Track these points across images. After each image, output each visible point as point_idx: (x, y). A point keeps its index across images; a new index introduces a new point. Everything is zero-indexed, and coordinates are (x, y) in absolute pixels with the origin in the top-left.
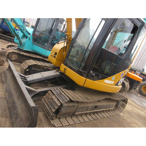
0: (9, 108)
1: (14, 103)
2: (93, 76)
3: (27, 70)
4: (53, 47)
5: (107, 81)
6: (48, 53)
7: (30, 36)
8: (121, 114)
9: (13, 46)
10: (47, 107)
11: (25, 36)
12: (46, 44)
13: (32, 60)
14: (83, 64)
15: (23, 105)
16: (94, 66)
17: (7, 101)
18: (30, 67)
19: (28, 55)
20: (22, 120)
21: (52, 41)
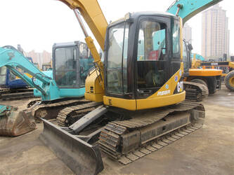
0: (68, 165)
1: (70, 158)
2: (142, 94)
3: (67, 121)
4: (84, 82)
5: (160, 93)
6: (82, 92)
7: (51, 81)
8: (204, 126)
9: (35, 102)
10: (107, 146)
11: (46, 84)
12: (74, 82)
13: (67, 108)
14: (126, 86)
15: (82, 155)
16: (138, 82)
17: (62, 160)
18: (68, 116)
19: (58, 104)
20: (87, 168)
21: (81, 74)
